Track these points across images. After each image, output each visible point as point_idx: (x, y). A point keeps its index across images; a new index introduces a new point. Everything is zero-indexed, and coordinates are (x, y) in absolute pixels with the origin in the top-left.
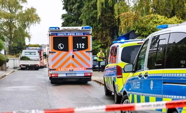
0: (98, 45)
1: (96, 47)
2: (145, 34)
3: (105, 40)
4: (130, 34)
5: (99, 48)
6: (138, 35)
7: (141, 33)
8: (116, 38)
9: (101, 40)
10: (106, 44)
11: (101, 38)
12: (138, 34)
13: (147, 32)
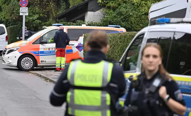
0: (34, 15)
1: (31, 18)
2: (113, 6)
3: (45, 9)
4: (89, 3)
5: (36, 20)
6: (101, 5)
7: (107, 3)
8: (63, 5)
9: (39, 8)
10: (47, 15)
11: (40, 4)
12: (101, 3)
13: (115, 3)
